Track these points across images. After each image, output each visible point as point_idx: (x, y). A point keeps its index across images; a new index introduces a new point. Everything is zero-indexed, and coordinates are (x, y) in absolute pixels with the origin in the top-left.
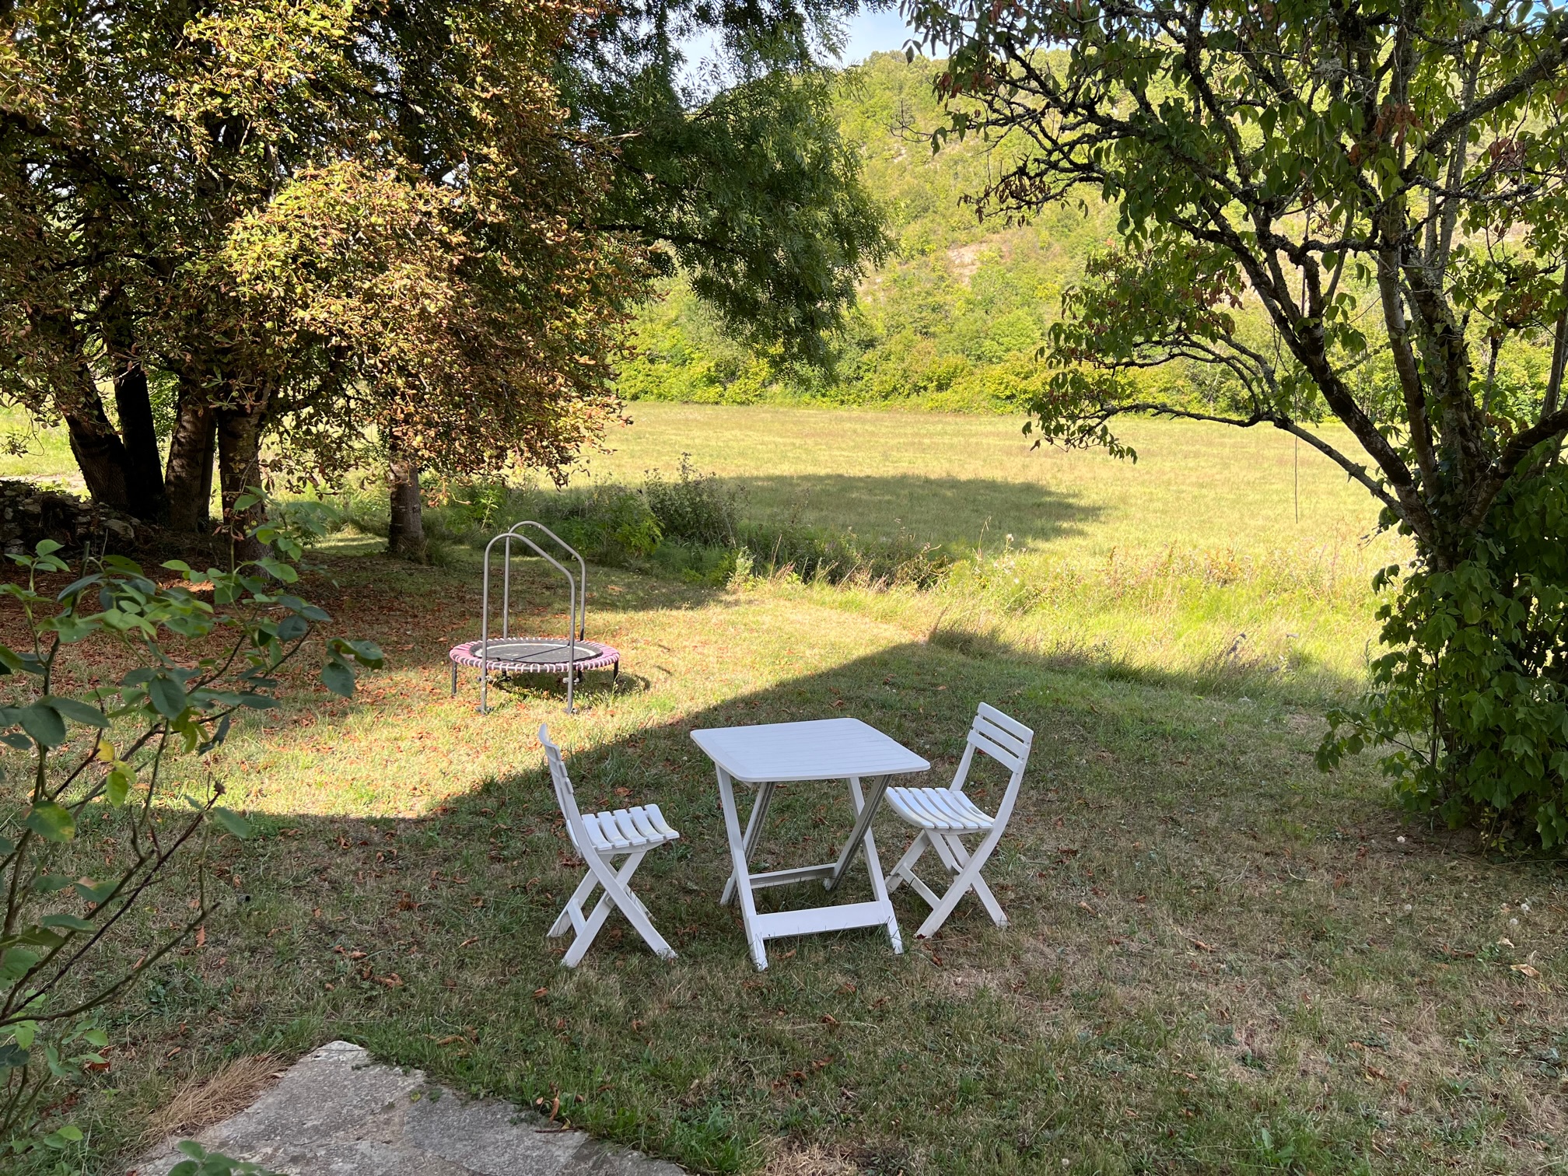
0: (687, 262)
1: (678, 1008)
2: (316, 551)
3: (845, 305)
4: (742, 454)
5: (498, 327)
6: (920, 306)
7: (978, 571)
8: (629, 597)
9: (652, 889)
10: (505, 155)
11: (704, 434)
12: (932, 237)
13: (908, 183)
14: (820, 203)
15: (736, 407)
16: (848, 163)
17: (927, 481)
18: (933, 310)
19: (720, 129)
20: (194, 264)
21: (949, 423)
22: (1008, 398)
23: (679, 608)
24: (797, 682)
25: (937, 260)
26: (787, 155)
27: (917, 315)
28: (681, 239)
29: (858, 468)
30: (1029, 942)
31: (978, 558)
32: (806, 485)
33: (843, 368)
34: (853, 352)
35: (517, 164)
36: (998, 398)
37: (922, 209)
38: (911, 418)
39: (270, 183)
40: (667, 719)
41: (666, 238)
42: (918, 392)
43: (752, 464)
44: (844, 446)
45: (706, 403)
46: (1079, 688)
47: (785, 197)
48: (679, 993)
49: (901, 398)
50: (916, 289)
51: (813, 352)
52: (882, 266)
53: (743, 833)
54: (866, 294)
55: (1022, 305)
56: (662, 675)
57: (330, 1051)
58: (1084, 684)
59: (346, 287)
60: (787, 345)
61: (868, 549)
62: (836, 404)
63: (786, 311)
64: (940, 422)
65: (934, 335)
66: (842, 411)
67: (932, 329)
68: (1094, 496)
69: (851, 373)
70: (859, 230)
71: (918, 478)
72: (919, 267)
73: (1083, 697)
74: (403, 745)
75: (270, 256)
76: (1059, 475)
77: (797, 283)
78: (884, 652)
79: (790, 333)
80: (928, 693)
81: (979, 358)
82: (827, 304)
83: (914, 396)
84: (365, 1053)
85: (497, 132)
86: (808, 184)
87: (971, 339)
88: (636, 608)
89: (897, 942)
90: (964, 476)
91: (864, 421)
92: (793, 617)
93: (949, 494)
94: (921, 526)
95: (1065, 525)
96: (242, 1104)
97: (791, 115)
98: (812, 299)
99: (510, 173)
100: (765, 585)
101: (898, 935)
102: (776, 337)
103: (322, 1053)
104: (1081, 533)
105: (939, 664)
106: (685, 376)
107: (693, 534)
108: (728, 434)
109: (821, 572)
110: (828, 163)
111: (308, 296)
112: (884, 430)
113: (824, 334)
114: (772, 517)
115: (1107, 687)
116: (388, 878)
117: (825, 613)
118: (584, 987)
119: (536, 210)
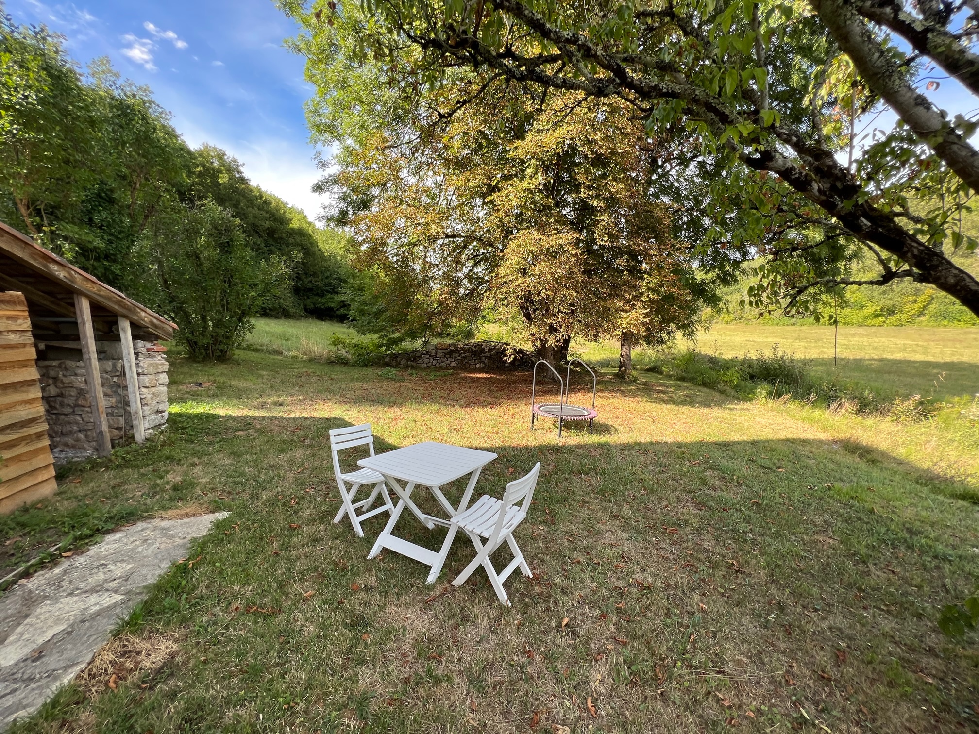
1: (305, 556)
48: (318, 550)
57: (224, 514)
89: (430, 579)
100: (772, 404)
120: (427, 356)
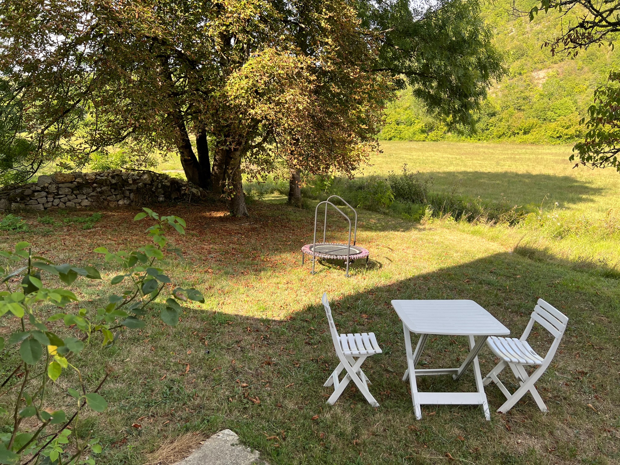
0: (412, 83)
1: (376, 436)
2: (263, 201)
3: (482, 99)
4: (433, 162)
5: (329, 114)
6: (517, 98)
7: (539, 218)
8: (378, 225)
9: (372, 368)
10: (335, 41)
11: (418, 154)
12: (525, 67)
13: (515, 44)
14: (472, 54)
15: (432, 142)
16: (486, 36)
17: (517, 175)
18: (524, 99)
19: (429, 25)
20: (215, 93)
21: (528, 149)
22: (558, 137)
23: (398, 231)
24: (448, 269)
25: (527, 77)
26: (457, 33)
27: (516, 101)
28: (409, 74)
29: (485, 168)
30: (559, 424)
31: (540, 212)
32: (461, 177)
33: (479, 126)
34: (485, 118)
35: (340, 45)
36: (553, 137)
37: (521, 54)
38: (510, 146)
39: (243, 59)
40: (388, 283)
41: (403, 73)
42: (514, 135)
43: (437, 166)
44: (479, 159)
45: (419, 141)
46: (590, 281)
47: (456, 52)
48: (377, 427)
49: (506, 138)
50: (516, 90)
51: (466, 120)
52: (500, 81)
53: (413, 351)
54: (493, 93)
55: (567, 96)
56: (388, 262)
57: (224, 434)
58: (593, 279)
59: (269, 100)
60: (455, 117)
61: (487, 205)
62: (476, 141)
63: (454, 102)
64: (524, 148)
65: (524, 110)
66: (479, 144)
67: (523, 108)
68: (599, 183)
69: (484, 127)
70: (490, 65)
71: (513, 173)
72: (518, 80)
73: (592, 286)
74: (280, 286)
75: (242, 89)
76: (582, 173)
77: (460, 90)
78: (492, 256)
79: (455, 112)
80: (512, 279)
81: (545, 120)
82: (473, 99)
83: (512, 137)
84: (238, 438)
85: (332, 32)
86: (467, 45)
87: (541, 111)
88: (380, 230)
89: (487, 414)
90: (535, 172)
91: (488, 148)
92: (449, 237)
93: (527, 181)
94: (513, 195)
95: (584, 197)
96: (185, 455)
97: (460, 16)
98: (466, 96)
99: (336, 49)
100: (438, 222)
101: (488, 411)
102: (449, 113)
103: (220, 434)
104: (592, 201)
105: (518, 264)
106: (411, 130)
107: (408, 198)
108: (427, 154)
109: (464, 217)
110: (477, 36)
111: (254, 104)
112: (498, 152)
113: (471, 112)
114: (444, 190)
115: (605, 282)
116: (264, 348)
117: (465, 236)
118: (335, 417)
119: (347, 64)
120: (44, 194)
